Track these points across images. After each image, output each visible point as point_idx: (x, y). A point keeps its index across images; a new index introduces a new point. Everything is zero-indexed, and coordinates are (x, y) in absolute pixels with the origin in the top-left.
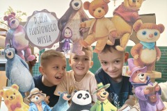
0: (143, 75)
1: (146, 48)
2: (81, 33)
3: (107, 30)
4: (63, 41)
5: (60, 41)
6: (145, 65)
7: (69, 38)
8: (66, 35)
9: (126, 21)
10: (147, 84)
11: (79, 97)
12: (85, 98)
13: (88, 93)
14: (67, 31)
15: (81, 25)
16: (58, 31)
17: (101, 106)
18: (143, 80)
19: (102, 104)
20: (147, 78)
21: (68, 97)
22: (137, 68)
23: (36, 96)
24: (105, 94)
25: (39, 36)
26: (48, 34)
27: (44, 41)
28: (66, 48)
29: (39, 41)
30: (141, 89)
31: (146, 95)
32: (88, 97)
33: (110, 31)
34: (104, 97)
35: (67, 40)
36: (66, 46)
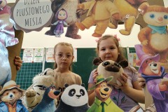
0: (155, 65)
1: (156, 32)
2: (78, 15)
3: (109, 12)
4: (55, 24)
5: (53, 23)
6: (157, 52)
7: (64, 20)
8: (59, 17)
9: (130, 3)
10: (162, 77)
11: (71, 94)
12: (79, 96)
13: (84, 89)
14: (61, 12)
15: (78, 7)
16: (51, 12)
17: (101, 107)
18: (157, 72)
19: (103, 104)
20: (161, 69)
21: (56, 94)
22: (147, 56)
23: (11, 93)
24: (106, 90)
26: (38, 16)
28: (58, 31)
30: (155, 84)
31: (162, 92)
32: (83, 94)
33: (112, 13)
34: (105, 95)
35: (61, 22)
36: (59, 28)
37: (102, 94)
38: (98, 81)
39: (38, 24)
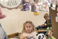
4: (25, 5)
7: (28, 3)
8: (26, 1)
13: (43, 34)
24: (51, 33)
28: (27, 9)
34: (51, 35)
36: (27, 7)
37: (50, 35)
38: (48, 30)
39: (15, 4)
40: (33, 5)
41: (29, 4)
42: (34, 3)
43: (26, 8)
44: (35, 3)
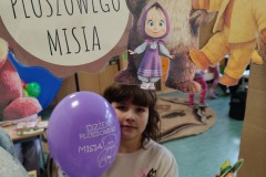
4: (139, 50)
7: (160, 40)
8: (149, 30)
14: (153, 14)
16: (125, 13)
25: (52, 24)
26: (89, 20)
27: (74, 47)
29: (54, 44)
35: (154, 46)
36: (149, 64)
39: (90, 47)
40: (179, 51)
41: (162, 47)
42: (189, 44)
43: (143, 68)
44: (194, 40)
